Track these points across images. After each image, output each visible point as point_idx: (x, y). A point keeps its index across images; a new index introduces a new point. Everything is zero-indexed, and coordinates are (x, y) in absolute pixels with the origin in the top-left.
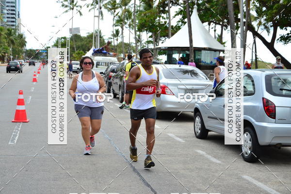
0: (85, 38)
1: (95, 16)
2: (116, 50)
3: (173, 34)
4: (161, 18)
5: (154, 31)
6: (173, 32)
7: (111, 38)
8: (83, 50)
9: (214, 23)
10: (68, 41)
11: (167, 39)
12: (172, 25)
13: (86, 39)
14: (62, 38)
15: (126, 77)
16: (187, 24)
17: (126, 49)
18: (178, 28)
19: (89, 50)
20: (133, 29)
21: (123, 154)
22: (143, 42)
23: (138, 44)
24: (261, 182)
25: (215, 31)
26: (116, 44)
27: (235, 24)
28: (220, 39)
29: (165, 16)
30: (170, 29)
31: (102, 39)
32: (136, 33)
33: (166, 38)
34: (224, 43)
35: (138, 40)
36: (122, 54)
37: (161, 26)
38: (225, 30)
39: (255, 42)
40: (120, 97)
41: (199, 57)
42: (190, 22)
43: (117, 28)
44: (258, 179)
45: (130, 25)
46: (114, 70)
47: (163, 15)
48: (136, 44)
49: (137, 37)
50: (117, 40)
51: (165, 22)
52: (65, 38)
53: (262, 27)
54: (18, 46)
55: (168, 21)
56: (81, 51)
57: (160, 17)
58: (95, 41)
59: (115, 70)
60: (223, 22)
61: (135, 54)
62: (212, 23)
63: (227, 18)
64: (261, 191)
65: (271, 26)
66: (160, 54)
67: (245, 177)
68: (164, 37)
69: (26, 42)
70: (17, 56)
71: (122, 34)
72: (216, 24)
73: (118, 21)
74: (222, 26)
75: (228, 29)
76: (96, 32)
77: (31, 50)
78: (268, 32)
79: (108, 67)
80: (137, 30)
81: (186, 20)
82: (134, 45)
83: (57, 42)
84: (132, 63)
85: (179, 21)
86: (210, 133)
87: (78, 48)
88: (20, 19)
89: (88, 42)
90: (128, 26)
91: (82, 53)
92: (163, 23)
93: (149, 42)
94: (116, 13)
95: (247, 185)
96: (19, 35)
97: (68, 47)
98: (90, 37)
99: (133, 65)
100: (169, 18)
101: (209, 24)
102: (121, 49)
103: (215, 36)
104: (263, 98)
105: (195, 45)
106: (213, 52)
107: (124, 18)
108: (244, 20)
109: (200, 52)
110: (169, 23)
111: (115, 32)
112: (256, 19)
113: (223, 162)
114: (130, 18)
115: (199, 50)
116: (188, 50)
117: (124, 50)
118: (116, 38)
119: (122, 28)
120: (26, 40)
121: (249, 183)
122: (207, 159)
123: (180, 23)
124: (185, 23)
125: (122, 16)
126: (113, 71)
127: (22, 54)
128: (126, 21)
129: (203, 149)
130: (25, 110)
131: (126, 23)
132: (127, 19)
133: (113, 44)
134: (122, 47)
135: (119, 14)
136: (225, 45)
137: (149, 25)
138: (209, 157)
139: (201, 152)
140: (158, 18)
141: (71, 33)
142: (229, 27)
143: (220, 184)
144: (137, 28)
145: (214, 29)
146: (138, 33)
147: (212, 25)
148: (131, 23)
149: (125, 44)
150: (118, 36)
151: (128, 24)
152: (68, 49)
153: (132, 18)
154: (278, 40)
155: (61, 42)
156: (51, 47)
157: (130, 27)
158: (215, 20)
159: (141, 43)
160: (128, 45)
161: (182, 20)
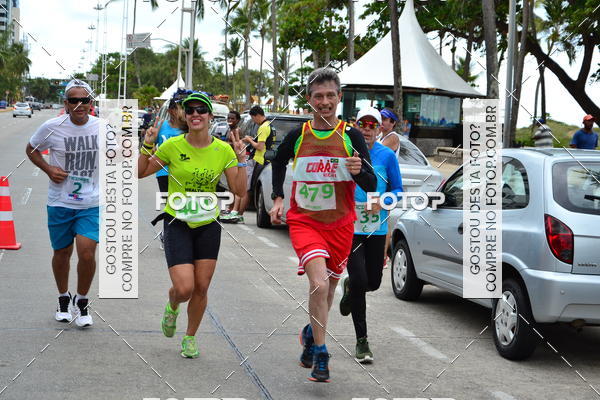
0: (162, 57)
1: (184, 10)
2: (231, 86)
3: (358, 56)
4: (334, 18)
5: (316, 46)
6: (359, 49)
7: (221, 60)
8: (156, 85)
9: (452, 32)
10: (123, 63)
11: (346, 66)
13: (164, 60)
14: (110, 55)
16: (390, 33)
17: (254, 85)
18: (368, 43)
19: (169, 84)
20: (269, 40)
21: (228, 332)
22: (291, 70)
23: (280, 74)
25: (453, 50)
26: (231, 71)
27: (499, 38)
28: (464, 70)
30: (353, 44)
31: (199, 61)
32: (275, 51)
33: (344, 62)
34: (474, 78)
35: (281, 65)
36: (244, 96)
37: (330, 34)
38: (476, 49)
39: (542, 80)
41: (414, 110)
42: (397, 29)
43: (235, 36)
45: (263, 32)
47: (337, 11)
48: (275, 73)
49: (279, 58)
50: (234, 65)
51: (342, 28)
52: (116, 56)
53: (559, 46)
54: (11, 69)
55: (348, 26)
56: (152, 87)
57: (330, 16)
60: (472, 32)
61: (272, 97)
62: (447, 33)
63: (480, 24)
65: (580, 44)
67: (499, 394)
68: (341, 60)
69: (29, 62)
70: (7, 93)
71: (246, 51)
72: (457, 35)
73: (237, 22)
74: (470, 40)
75: (482, 48)
76: (187, 46)
77: (39, 80)
78: (572, 57)
80: (278, 43)
81: (389, 24)
82: (272, 76)
83: (100, 63)
85: (373, 27)
86: (426, 288)
87: (146, 79)
88: (19, 11)
89: (168, 65)
90: (258, 33)
91: (153, 91)
92: (337, 30)
93: (304, 71)
94: (232, 4)
96: (15, 45)
97: (123, 75)
98: (173, 55)
100: (350, 17)
101: (441, 36)
102: (243, 83)
103: (453, 61)
104: (547, 217)
105: (406, 82)
106: (447, 98)
107: (251, 14)
108: (520, 29)
109: (416, 99)
110: (351, 30)
111: (229, 46)
112: (545, 26)
114: (264, 17)
115: (417, 92)
116: (392, 93)
117: (250, 88)
118: (232, 60)
120: (29, 57)
122: (417, 349)
123: (376, 31)
124: (387, 30)
125: (245, 9)
127: (21, 88)
128: (255, 22)
129: (408, 325)
130: (12, 222)
131: (254, 27)
132: (258, 18)
133: (224, 72)
134: (244, 80)
135: (240, 6)
136: (476, 82)
137: (305, 33)
138: (421, 343)
139: (403, 331)
140: (326, 19)
141: (130, 44)
142: (484, 43)
144: (278, 38)
145: (451, 46)
146: (280, 50)
148: (268, 27)
149: (252, 73)
150: (236, 55)
151: (260, 27)
152: (122, 80)
153: (268, 17)
154: (594, 76)
155: (108, 64)
156: (85, 75)
157: (263, 35)
158: (454, 26)
159: (286, 72)
160: (258, 76)
161: (380, 25)
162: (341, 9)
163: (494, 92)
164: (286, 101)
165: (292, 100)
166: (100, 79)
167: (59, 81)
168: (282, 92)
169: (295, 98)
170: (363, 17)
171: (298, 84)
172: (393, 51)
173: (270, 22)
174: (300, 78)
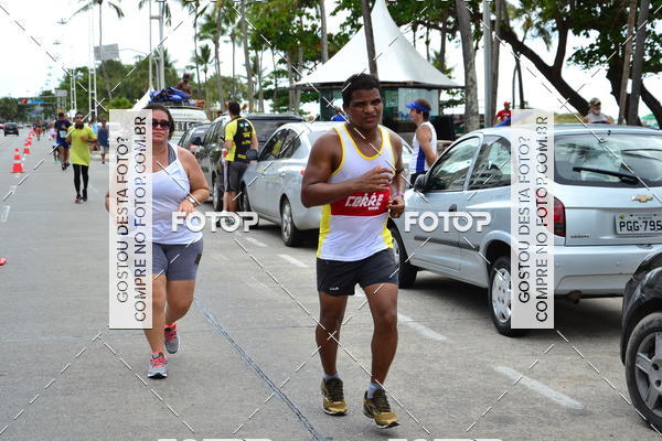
0: (131, 68)
1: (152, 18)
2: (204, 94)
3: (331, 54)
4: (304, 17)
5: (288, 47)
6: (332, 47)
7: (192, 68)
8: (128, 97)
9: (425, 25)
10: (92, 75)
11: (320, 65)
12: (328, 32)
13: (133, 71)
14: (78, 70)
15: (226, 154)
16: (362, 29)
17: (227, 91)
18: (343, 40)
19: (141, 95)
20: (239, 44)
21: (225, 329)
22: (264, 74)
23: (253, 79)
24: (538, 378)
25: (427, 43)
26: (203, 80)
27: (473, 27)
28: (440, 62)
29: (312, 12)
30: (326, 42)
31: (170, 70)
32: (247, 54)
33: (317, 62)
34: (449, 71)
35: (254, 69)
36: (218, 103)
37: (303, 35)
38: (450, 40)
39: (518, 67)
40: (216, 200)
41: (393, 104)
42: (370, 23)
43: (204, 43)
44: (530, 372)
45: (233, 36)
46: (199, 138)
47: (307, 10)
48: (249, 78)
49: (251, 62)
50: (206, 72)
51: (314, 27)
52: (84, 70)
53: (534, 31)
55: (320, 25)
56: (124, 99)
57: (301, 15)
58: (154, 74)
59: (202, 139)
60: (446, 23)
61: (247, 102)
62: (420, 26)
63: (454, 14)
64: (537, 400)
65: (554, 30)
66: (305, 99)
67: (501, 369)
68: (313, 60)
71: (217, 56)
72: (429, 27)
73: (206, 28)
74: (444, 31)
75: (456, 39)
76: (157, 54)
77: (6, 100)
78: (547, 41)
79: (186, 134)
80: (249, 45)
81: (361, 20)
82: (245, 81)
83: (68, 78)
84: (239, 122)
85: (345, 24)
86: (420, 274)
87: (116, 92)
89: (138, 77)
90: (229, 38)
91: (125, 103)
92: (309, 29)
93: (278, 74)
94: (200, 10)
95: (505, 386)
97: (93, 89)
98: (143, 65)
99: (242, 125)
100: (321, 17)
101: (414, 29)
102: (216, 90)
103: (428, 55)
105: (383, 76)
106: (424, 91)
107: (219, 19)
108: (493, 17)
109: (394, 93)
110: (323, 28)
111: (199, 54)
112: (518, 13)
113: (452, 338)
114: (234, 22)
115: (394, 87)
117: (223, 94)
118: (203, 67)
119: (216, 42)
121: (509, 382)
122: (415, 333)
123: (348, 28)
124: (359, 27)
125: (213, 14)
126: (197, 141)
128: (224, 26)
129: (405, 311)
131: (224, 32)
132: (227, 22)
133: (196, 80)
134: (217, 87)
135: (208, 11)
136: (452, 74)
137: (277, 34)
138: (420, 327)
140: (297, 18)
141: (98, 57)
142: (458, 33)
143: (445, 387)
144: (249, 41)
145: (425, 39)
146: (252, 53)
147: (422, 30)
148: (237, 31)
149: (225, 79)
150: (207, 61)
151: (229, 33)
152: (93, 95)
153: (237, 21)
154: (570, 59)
155: (77, 79)
156: (53, 92)
157: (233, 40)
158: (426, 18)
159: (260, 75)
160: (230, 82)
161: (352, 21)
162: (311, 7)
163: (472, 80)
164: (261, 106)
165: (268, 104)
166: (69, 95)
167: (27, 99)
168: (256, 97)
169: (270, 102)
170: (334, 14)
171: (272, 87)
172: (368, 46)
173: (239, 26)
174: (273, 81)
